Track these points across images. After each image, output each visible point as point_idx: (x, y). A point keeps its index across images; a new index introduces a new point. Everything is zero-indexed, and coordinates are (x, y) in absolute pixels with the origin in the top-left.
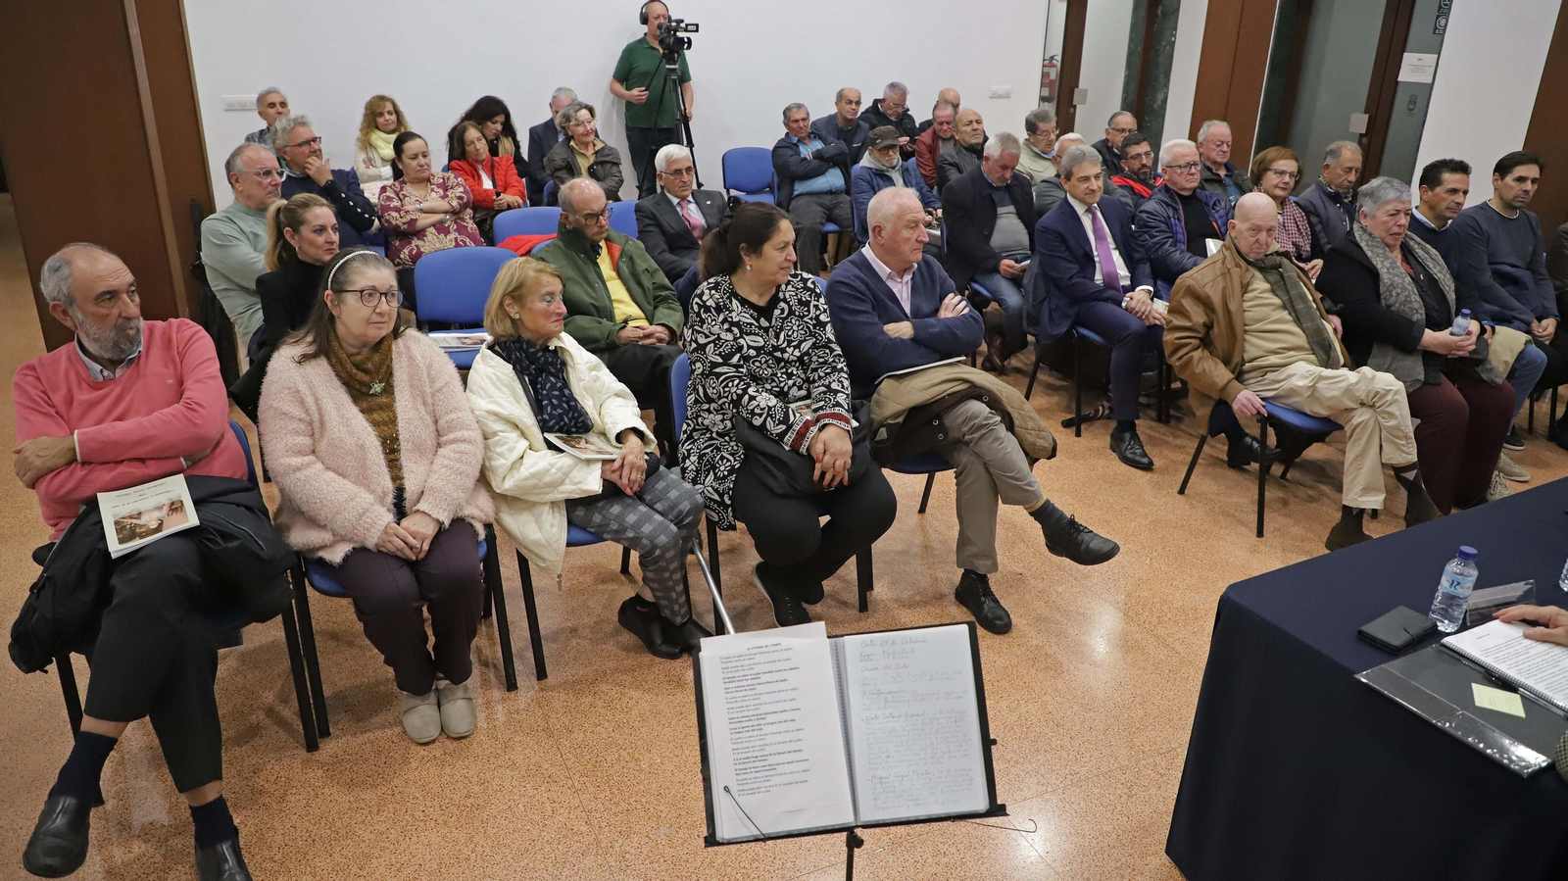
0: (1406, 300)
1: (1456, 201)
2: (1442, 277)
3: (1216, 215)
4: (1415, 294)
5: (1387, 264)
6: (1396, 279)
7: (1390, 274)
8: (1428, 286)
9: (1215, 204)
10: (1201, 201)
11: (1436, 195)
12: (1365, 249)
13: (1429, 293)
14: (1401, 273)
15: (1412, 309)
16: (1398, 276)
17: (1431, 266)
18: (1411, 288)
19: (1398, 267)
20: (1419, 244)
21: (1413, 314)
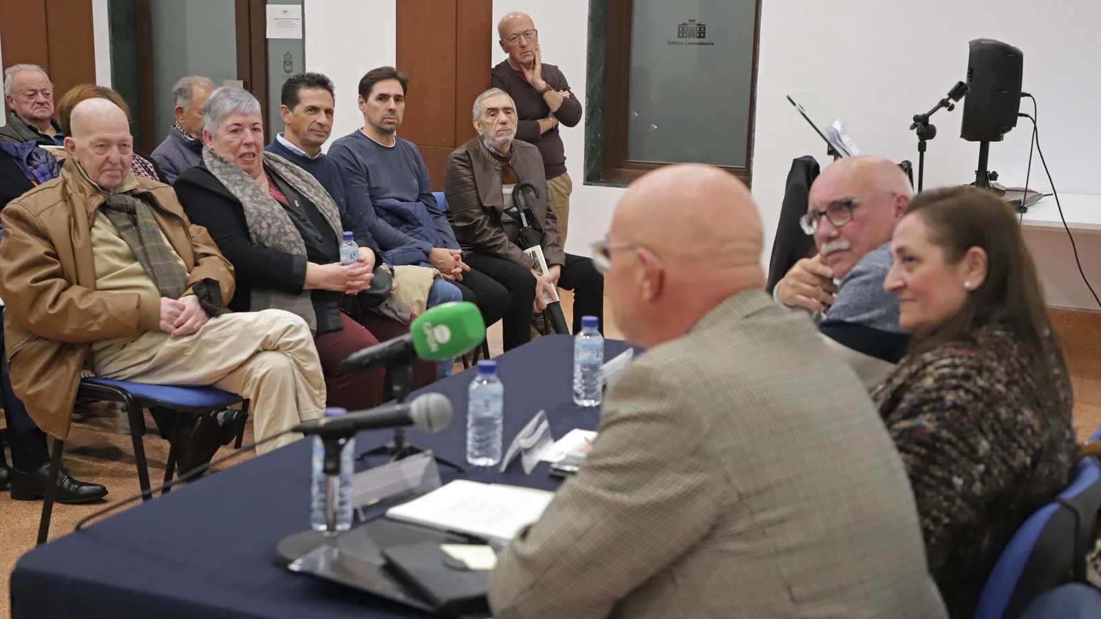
0: (279, 232)
1: (318, 121)
2: (320, 200)
3: (35, 172)
4: (289, 224)
5: (249, 191)
6: (262, 207)
7: (255, 202)
8: (307, 215)
9: (30, 157)
10: (10, 156)
11: (296, 116)
12: (219, 177)
13: (308, 222)
14: (269, 200)
15: (289, 242)
16: (264, 204)
17: (305, 189)
18: (284, 216)
19: (262, 194)
20: (286, 166)
21: (291, 249)
